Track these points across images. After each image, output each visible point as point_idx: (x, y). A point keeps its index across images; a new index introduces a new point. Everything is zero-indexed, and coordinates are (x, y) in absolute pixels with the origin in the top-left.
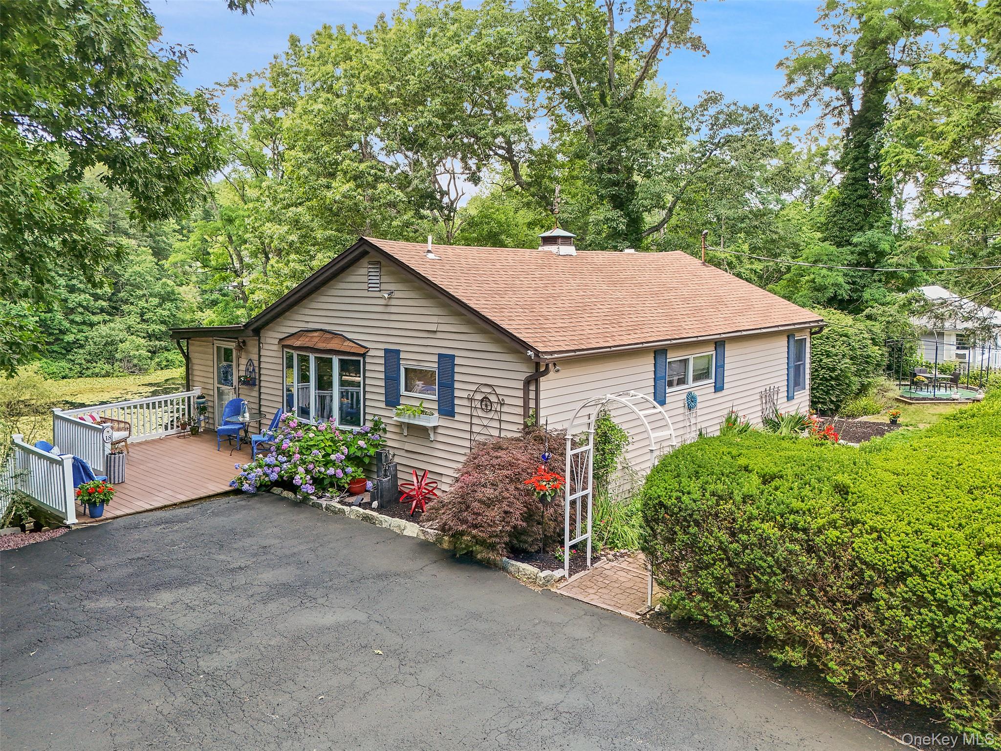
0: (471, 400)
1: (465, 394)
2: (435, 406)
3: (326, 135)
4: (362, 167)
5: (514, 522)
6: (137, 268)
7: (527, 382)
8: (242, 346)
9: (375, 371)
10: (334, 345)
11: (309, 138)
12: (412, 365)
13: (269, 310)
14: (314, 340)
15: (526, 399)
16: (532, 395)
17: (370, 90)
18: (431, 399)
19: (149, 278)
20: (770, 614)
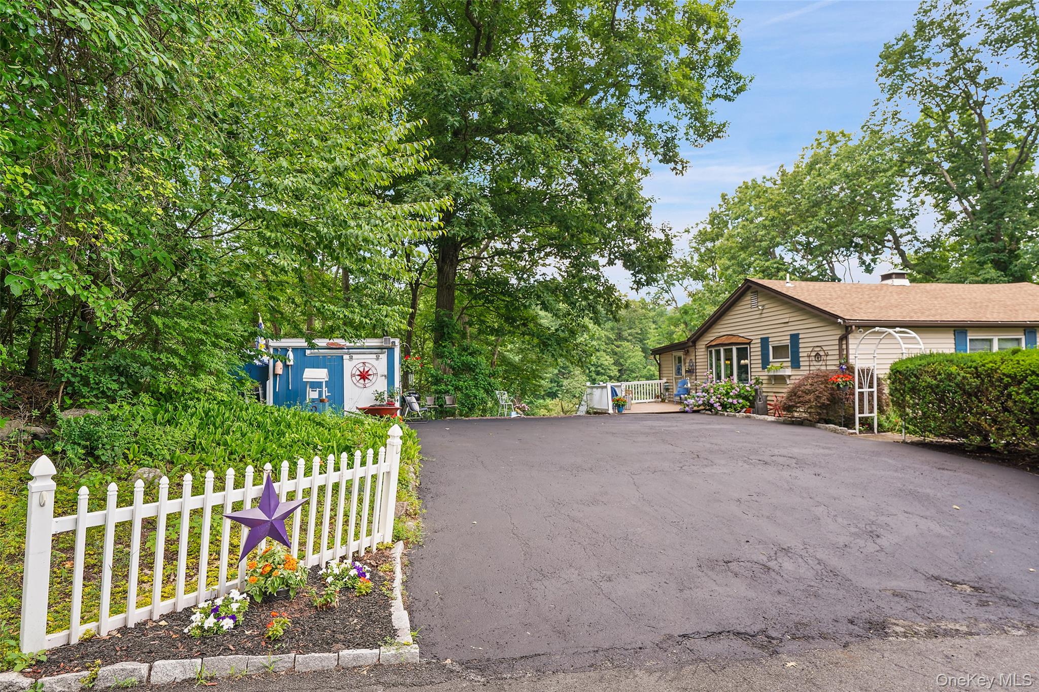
0: (809, 356)
1: (805, 354)
2: (789, 364)
3: (743, 248)
4: (767, 264)
5: (822, 401)
6: (633, 360)
7: (841, 339)
8: (687, 353)
9: (755, 351)
10: (734, 340)
11: (732, 251)
12: (776, 344)
13: (699, 329)
14: (724, 340)
15: (841, 350)
16: (844, 347)
17: (772, 213)
18: (787, 362)
19: (640, 366)
20: (958, 417)
